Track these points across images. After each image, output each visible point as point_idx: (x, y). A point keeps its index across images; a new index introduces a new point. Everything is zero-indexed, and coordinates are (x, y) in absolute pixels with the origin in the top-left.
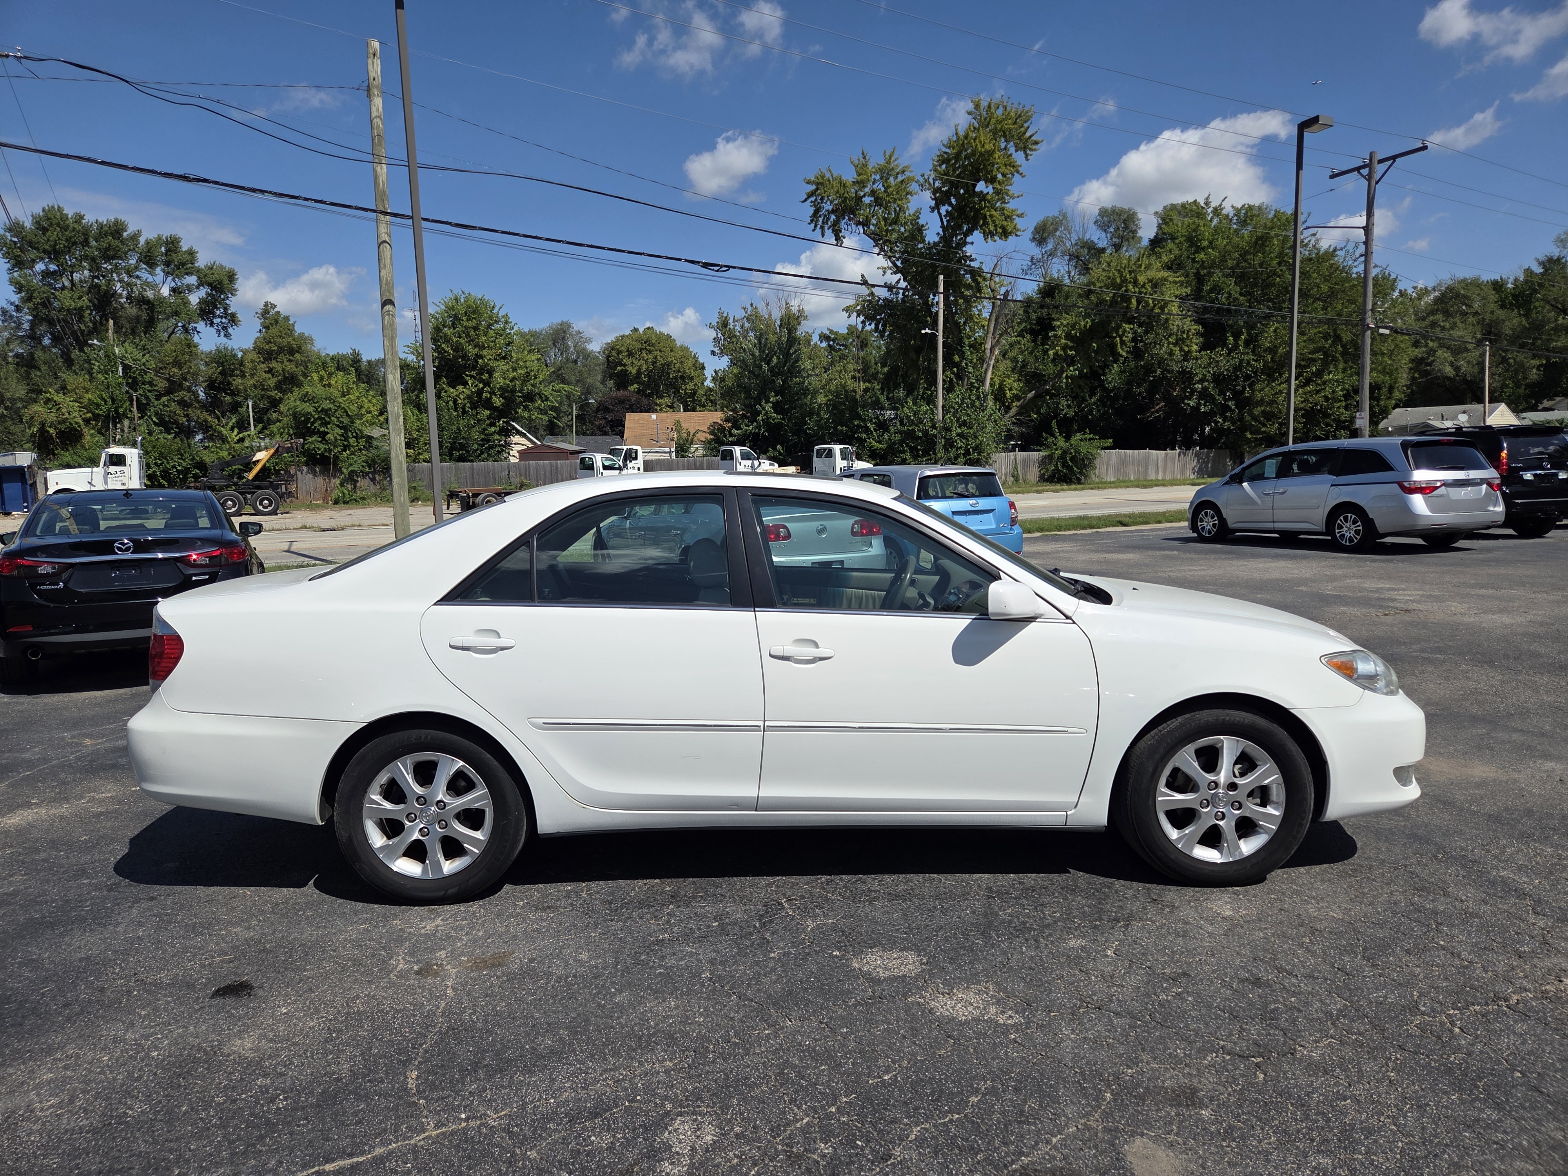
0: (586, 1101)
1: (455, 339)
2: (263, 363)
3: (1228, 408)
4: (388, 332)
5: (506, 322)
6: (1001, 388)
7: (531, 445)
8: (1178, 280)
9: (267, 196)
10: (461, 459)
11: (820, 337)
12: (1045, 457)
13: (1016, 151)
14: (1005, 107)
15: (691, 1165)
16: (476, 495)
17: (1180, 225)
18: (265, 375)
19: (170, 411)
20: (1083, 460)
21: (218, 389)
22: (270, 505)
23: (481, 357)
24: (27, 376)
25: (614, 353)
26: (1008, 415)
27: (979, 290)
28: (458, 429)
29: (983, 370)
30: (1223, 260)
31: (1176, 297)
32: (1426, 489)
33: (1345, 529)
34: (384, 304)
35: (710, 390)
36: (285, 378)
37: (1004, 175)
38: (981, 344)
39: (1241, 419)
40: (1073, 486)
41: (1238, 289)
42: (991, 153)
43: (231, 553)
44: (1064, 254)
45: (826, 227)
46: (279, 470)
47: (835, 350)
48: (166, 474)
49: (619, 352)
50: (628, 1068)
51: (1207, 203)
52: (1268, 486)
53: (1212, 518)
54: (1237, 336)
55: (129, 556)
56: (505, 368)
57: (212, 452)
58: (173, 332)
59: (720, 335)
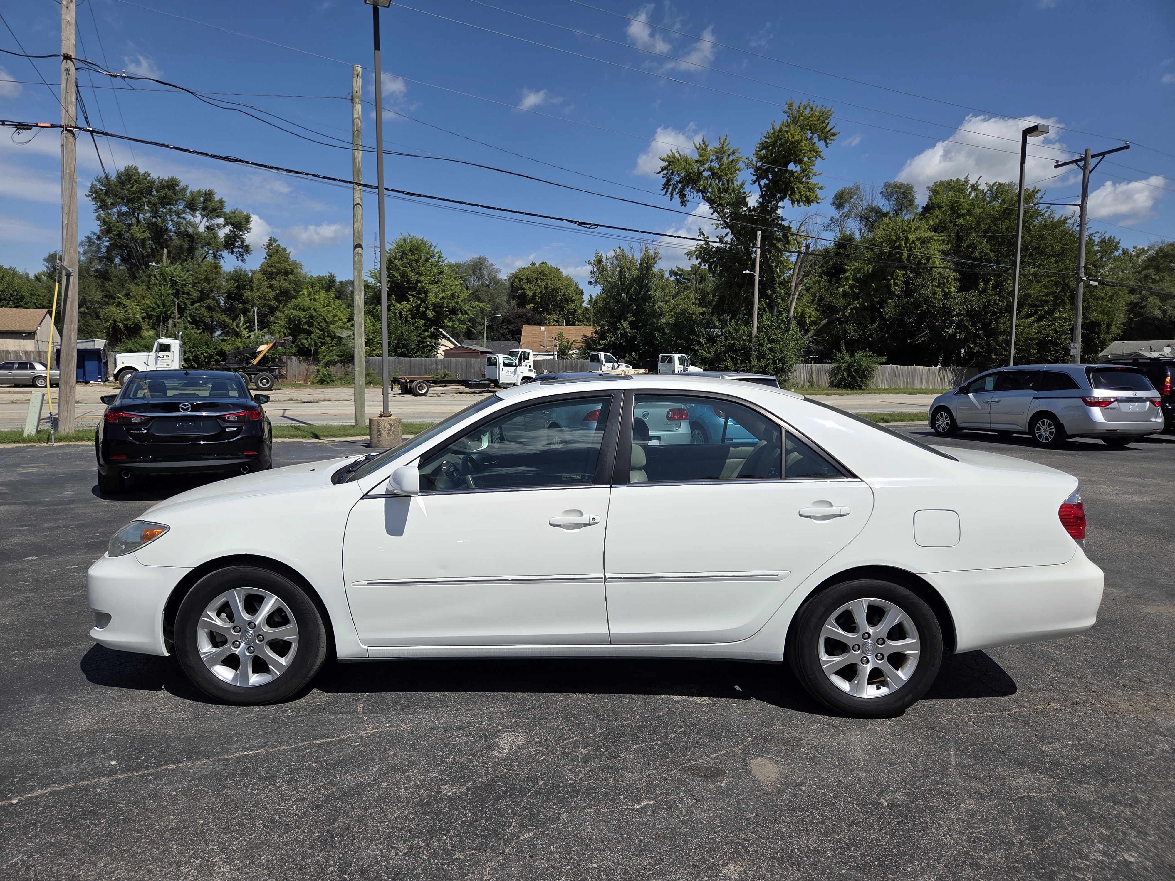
0: (455, 723)
1: (402, 269)
2: (266, 281)
3: (978, 336)
4: (357, 266)
5: (440, 257)
6: (803, 315)
7: (452, 346)
8: (941, 238)
9: (280, 171)
10: (403, 355)
11: (670, 273)
12: (834, 368)
13: (819, 140)
14: (811, 109)
15: (509, 753)
16: (412, 381)
17: (945, 197)
18: (267, 290)
19: (200, 314)
20: (864, 371)
21: (234, 299)
22: (267, 383)
23: (420, 282)
24: (103, 286)
25: (517, 281)
26: (807, 336)
27: (788, 243)
28: (402, 333)
29: (789, 302)
30: (978, 224)
31: (939, 251)
32: (1103, 404)
33: (1042, 430)
34: (356, 247)
35: (587, 309)
36: (281, 292)
37: (809, 158)
38: (788, 282)
39: (988, 344)
40: (855, 391)
41: (988, 246)
42: (799, 142)
43: (252, 414)
44: (857, 215)
45: (675, 193)
46: (275, 358)
47: (681, 283)
48: (196, 358)
49: (521, 280)
50: (480, 710)
51: (966, 182)
52: (988, 397)
53: (946, 418)
54: (986, 282)
55: (188, 413)
56: (437, 290)
57: (229, 344)
58: (205, 258)
59: (595, 270)
